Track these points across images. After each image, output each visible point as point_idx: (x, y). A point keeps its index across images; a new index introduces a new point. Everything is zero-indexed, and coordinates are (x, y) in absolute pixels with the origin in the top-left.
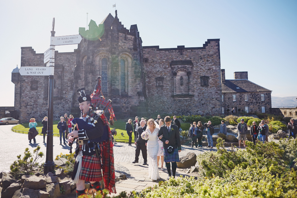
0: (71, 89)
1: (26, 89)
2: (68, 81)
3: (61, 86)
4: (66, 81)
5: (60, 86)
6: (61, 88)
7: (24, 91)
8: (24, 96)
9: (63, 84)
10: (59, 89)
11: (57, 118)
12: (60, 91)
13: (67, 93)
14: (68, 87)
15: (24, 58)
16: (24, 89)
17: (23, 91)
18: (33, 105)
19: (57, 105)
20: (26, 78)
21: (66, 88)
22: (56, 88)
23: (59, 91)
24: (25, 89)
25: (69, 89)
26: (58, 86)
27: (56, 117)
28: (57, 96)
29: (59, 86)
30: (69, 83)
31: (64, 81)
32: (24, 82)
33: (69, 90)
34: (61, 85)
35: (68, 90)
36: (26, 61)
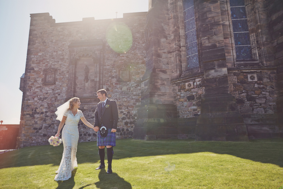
0: (117, 81)
1: (35, 84)
2: (113, 67)
3: (100, 77)
4: (108, 67)
5: (98, 75)
6: (100, 79)
7: (32, 87)
8: (31, 95)
9: (103, 74)
10: (96, 81)
11: (90, 138)
12: (98, 84)
13: (110, 89)
14: (113, 77)
15: (35, 32)
16: (30, 83)
17: (29, 86)
18: (46, 112)
19: (90, 111)
20: (35, 65)
21: (108, 81)
22: (89, 81)
23: (95, 85)
24: (33, 84)
25: (114, 81)
26: (93, 78)
27: (89, 135)
28: (90, 95)
29: (96, 77)
30: (115, 71)
31: (104, 67)
32: (32, 71)
33: (114, 84)
34: (100, 73)
35: (112, 84)
36: (38, 36)
